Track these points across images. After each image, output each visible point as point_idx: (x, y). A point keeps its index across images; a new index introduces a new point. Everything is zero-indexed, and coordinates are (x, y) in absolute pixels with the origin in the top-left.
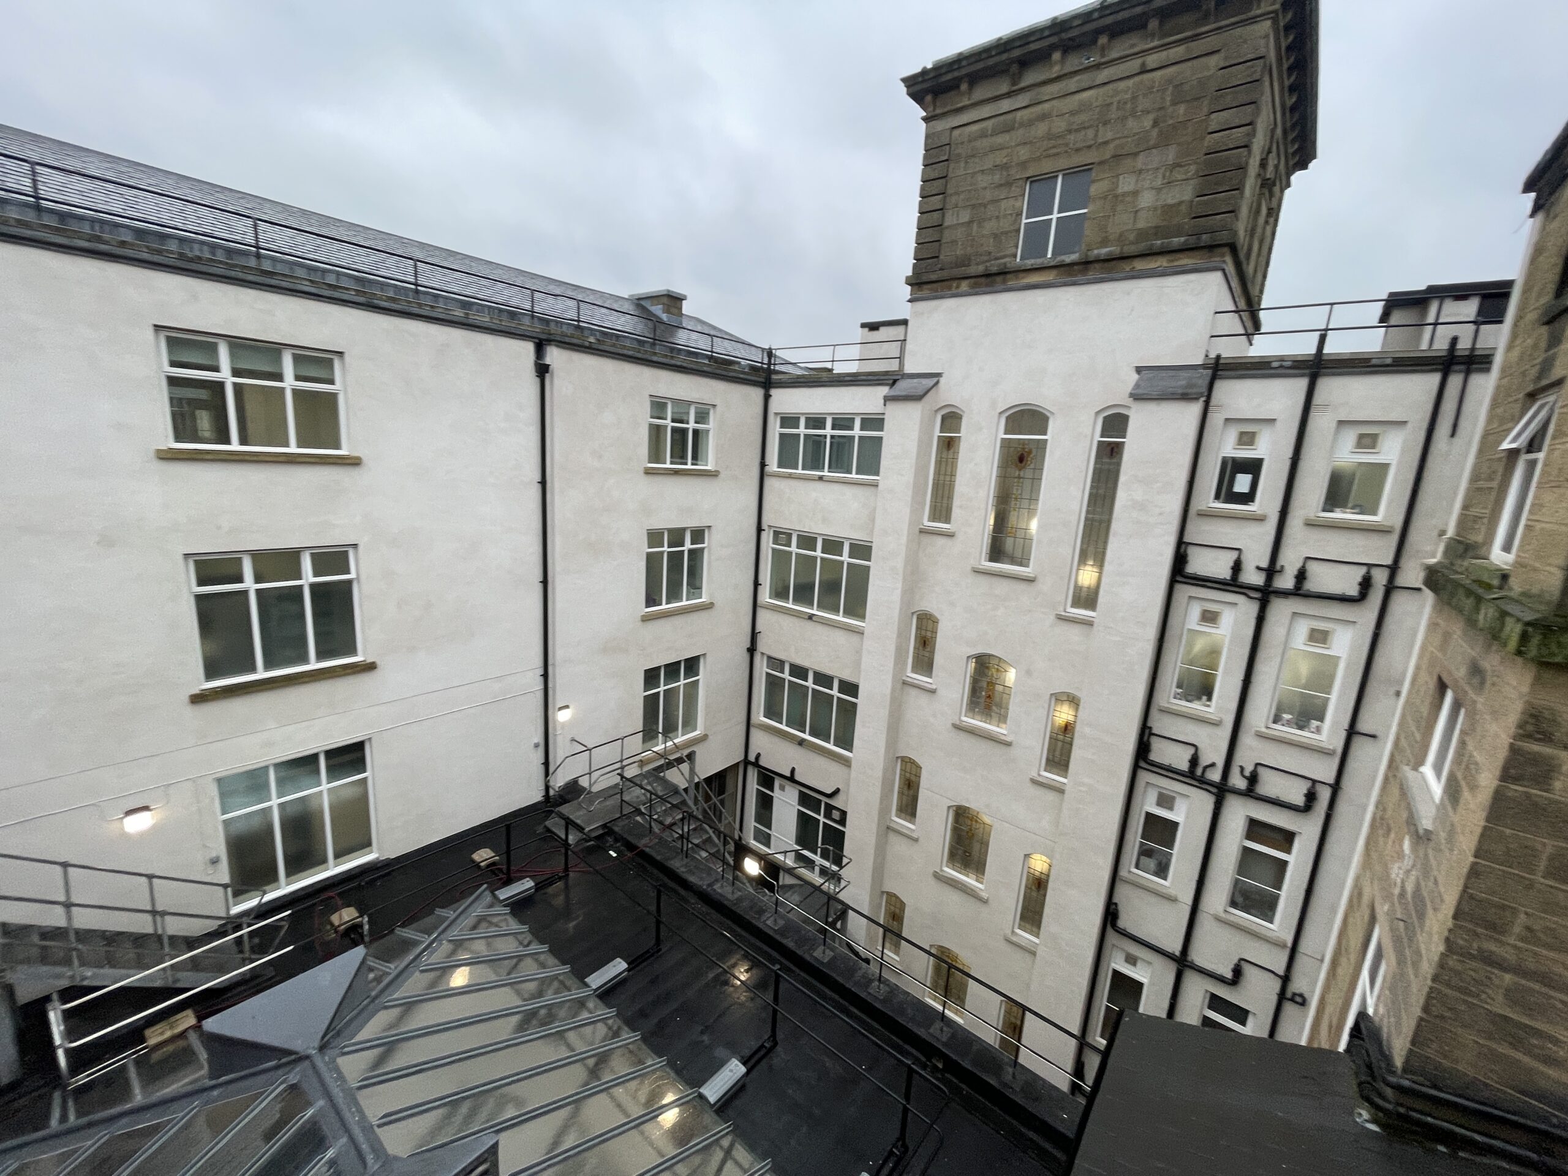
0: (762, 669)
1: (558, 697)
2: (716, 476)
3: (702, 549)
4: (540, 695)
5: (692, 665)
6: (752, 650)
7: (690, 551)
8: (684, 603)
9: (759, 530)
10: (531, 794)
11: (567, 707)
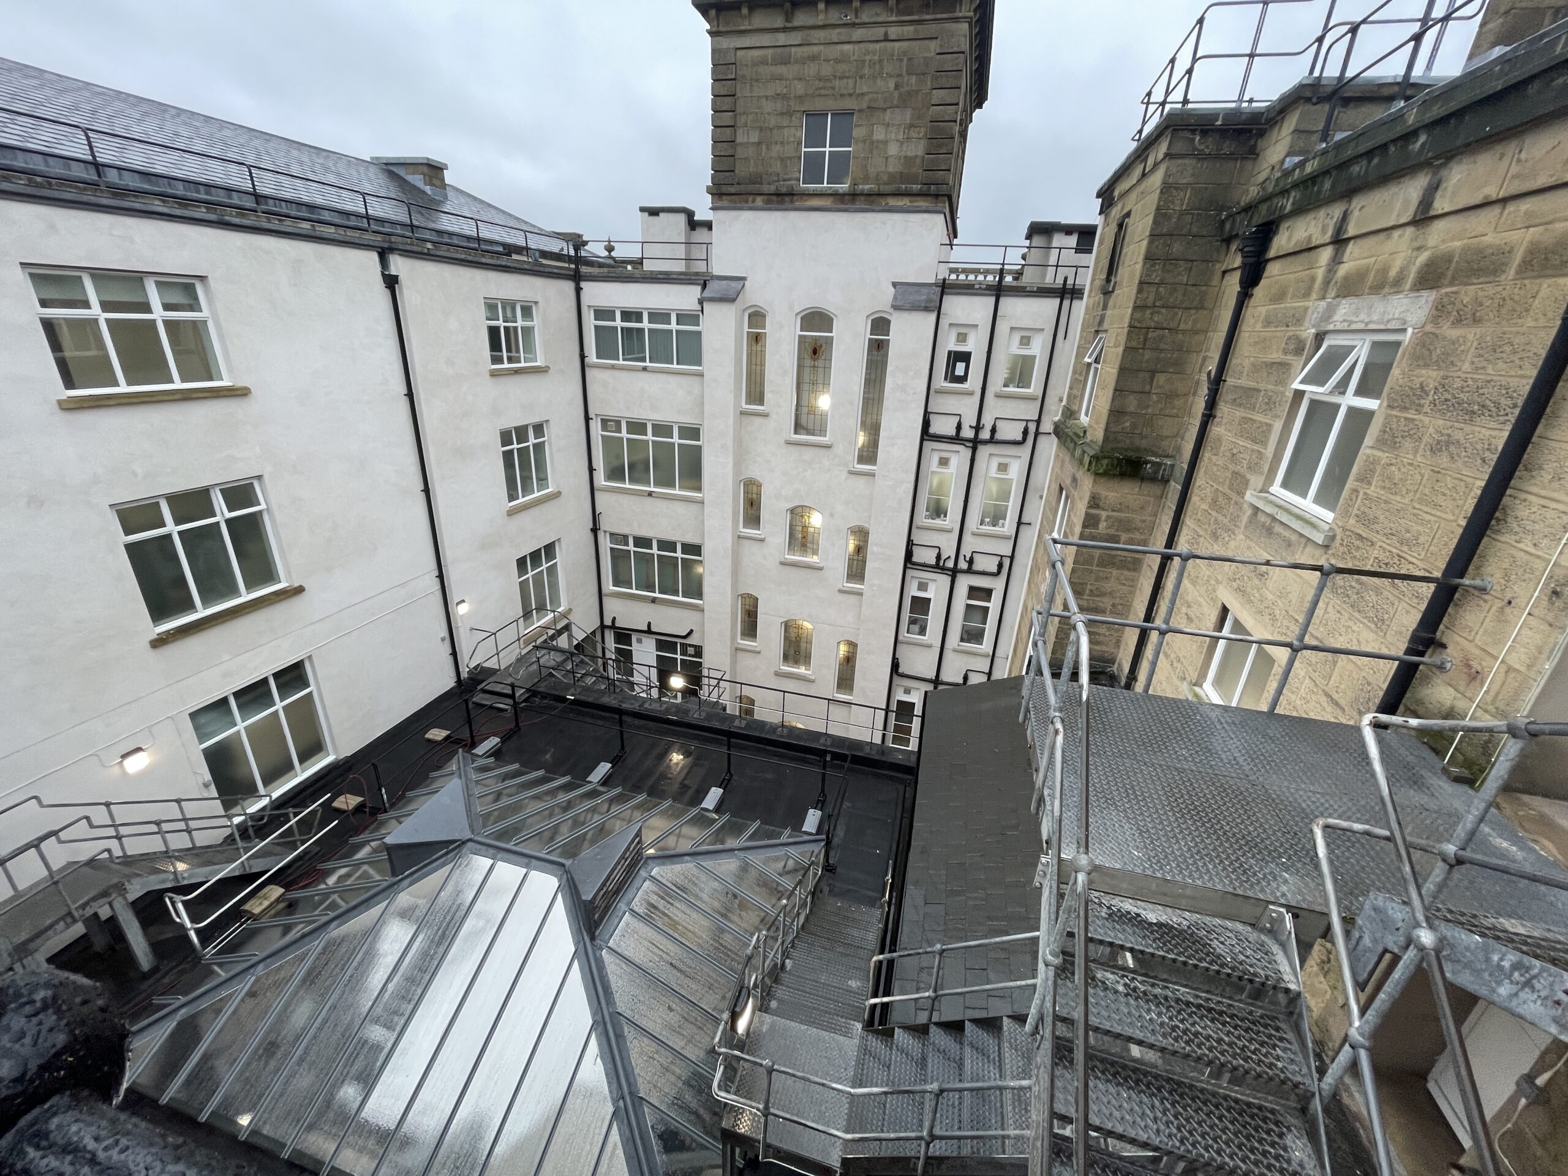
0: (606, 544)
1: (454, 596)
2: (546, 371)
3: (544, 442)
4: (439, 594)
5: (550, 549)
6: (595, 530)
7: (534, 445)
8: (536, 494)
9: (587, 419)
10: (448, 682)
11: (463, 601)
